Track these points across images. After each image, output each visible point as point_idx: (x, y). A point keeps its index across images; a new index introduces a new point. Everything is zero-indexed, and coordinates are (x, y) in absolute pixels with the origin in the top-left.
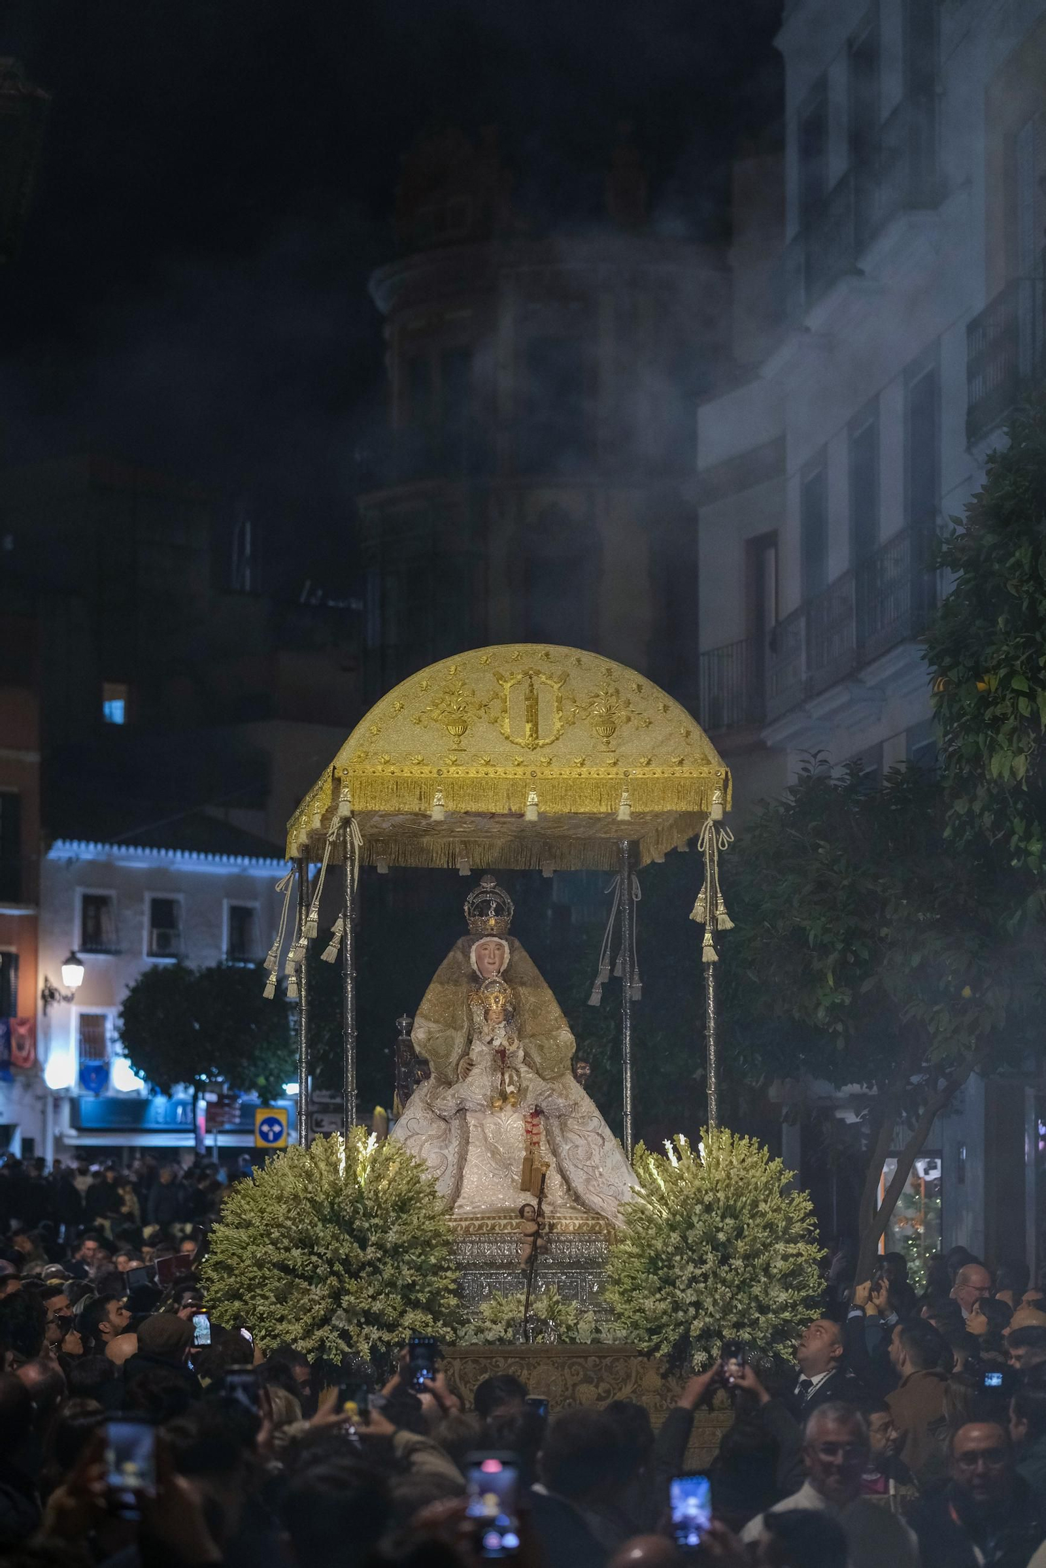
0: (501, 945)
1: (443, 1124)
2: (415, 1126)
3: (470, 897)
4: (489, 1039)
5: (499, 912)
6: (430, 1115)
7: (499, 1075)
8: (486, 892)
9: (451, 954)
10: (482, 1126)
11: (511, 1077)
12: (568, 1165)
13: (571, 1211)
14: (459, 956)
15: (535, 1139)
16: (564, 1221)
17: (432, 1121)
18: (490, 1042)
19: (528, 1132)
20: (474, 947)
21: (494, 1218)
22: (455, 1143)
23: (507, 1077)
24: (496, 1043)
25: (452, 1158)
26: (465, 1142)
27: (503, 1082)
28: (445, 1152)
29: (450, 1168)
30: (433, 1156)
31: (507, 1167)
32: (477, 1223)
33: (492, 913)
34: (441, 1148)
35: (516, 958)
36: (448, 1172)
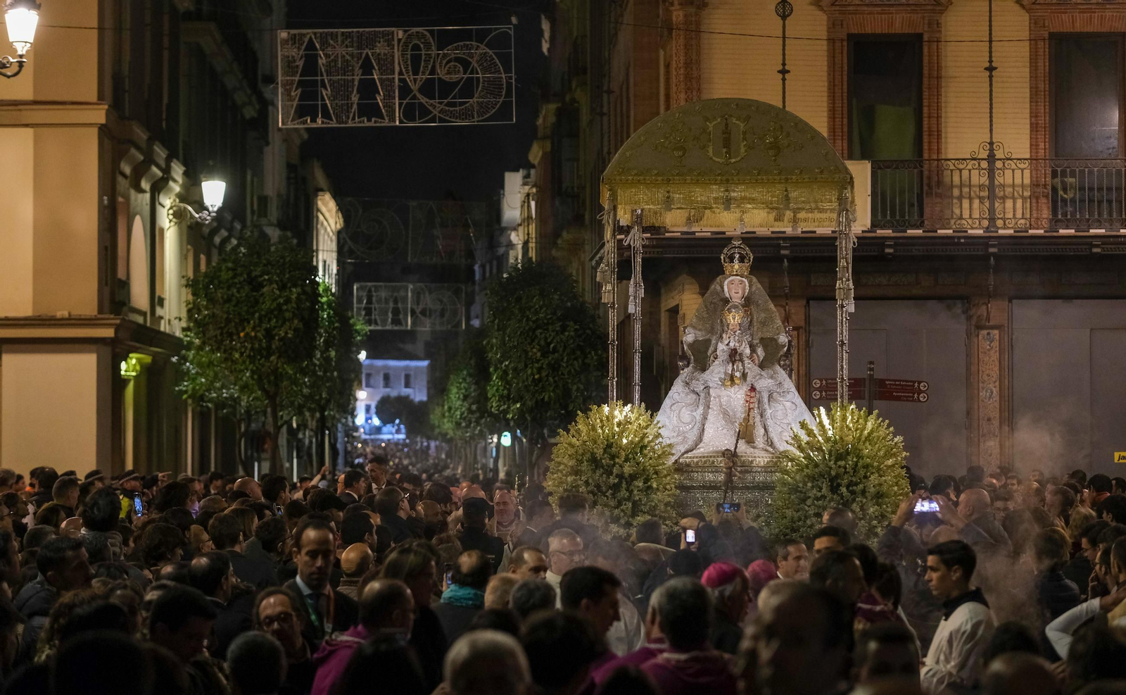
0: (742, 281)
1: (694, 396)
2: (677, 397)
3: (725, 251)
4: (726, 342)
5: (742, 260)
6: (687, 390)
7: (731, 365)
8: (735, 247)
9: (713, 286)
10: (719, 396)
11: (737, 367)
12: (770, 422)
13: (763, 452)
14: (718, 288)
15: (751, 406)
16: (758, 459)
17: (687, 394)
18: (727, 345)
19: (747, 401)
20: (726, 283)
21: (714, 457)
22: (701, 408)
23: (735, 367)
24: (732, 344)
25: (699, 418)
26: (708, 407)
27: (733, 369)
28: (694, 414)
29: (698, 424)
30: (687, 416)
31: (733, 423)
32: (703, 460)
33: (736, 261)
34: (692, 411)
35: (754, 289)
36: (696, 427)
